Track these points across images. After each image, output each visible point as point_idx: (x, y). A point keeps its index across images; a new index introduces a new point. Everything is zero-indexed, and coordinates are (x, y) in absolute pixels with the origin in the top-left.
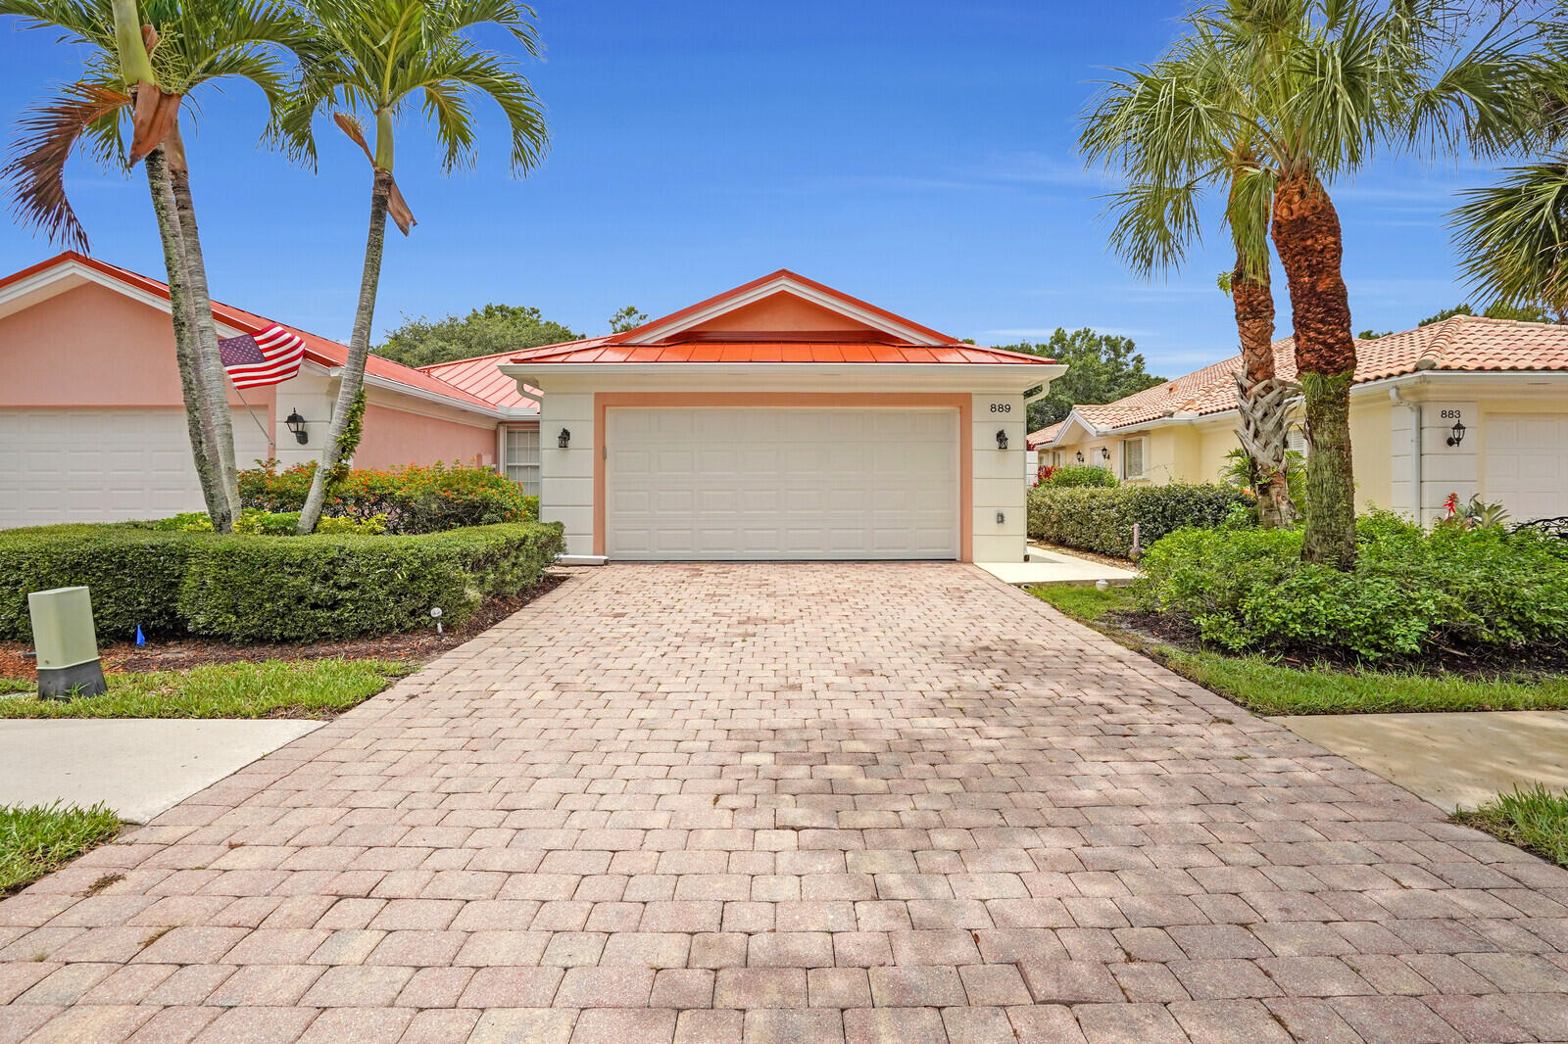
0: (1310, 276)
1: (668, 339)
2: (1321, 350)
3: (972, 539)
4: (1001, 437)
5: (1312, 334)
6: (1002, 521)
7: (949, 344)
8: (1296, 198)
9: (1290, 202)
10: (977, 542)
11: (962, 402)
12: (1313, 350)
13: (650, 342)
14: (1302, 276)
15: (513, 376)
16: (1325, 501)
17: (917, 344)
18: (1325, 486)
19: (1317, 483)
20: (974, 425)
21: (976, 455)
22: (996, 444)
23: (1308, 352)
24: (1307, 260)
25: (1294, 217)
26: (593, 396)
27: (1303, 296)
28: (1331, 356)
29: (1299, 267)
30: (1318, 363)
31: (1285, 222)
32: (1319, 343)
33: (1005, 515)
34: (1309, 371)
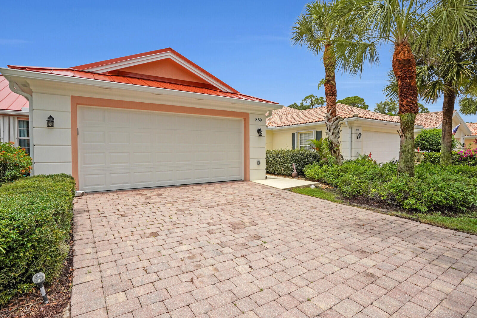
0: (409, 80)
1: (110, 72)
2: (412, 105)
3: (249, 171)
4: (259, 131)
5: (409, 100)
6: (260, 164)
7: (235, 93)
8: (407, 52)
9: (404, 53)
10: (251, 173)
11: (245, 117)
12: (409, 105)
13: (99, 72)
14: (406, 80)
15: (7, 77)
16: (409, 156)
17: (224, 91)
18: (409, 151)
19: (406, 150)
20: (250, 126)
21: (251, 138)
22: (257, 134)
23: (407, 106)
24: (409, 74)
25: (406, 59)
26: (70, 97)
27: (406, 87)
28: (414, 108)
29: (406, 77)
30: (410, 110)
31: (402, 60)
32: (411, 103)
33: (261, 162)
34: (407, 112)
